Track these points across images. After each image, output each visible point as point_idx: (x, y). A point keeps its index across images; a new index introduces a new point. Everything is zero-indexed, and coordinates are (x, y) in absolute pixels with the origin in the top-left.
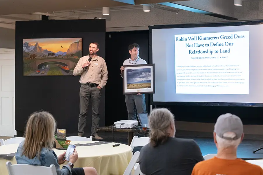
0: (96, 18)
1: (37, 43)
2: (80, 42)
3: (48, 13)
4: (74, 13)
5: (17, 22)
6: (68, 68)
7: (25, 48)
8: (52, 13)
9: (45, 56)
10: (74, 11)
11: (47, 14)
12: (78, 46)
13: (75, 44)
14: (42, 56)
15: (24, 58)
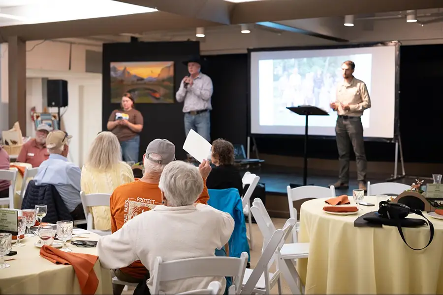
1: (125, 68)
2: (172, 66)
3: (137, 34)
4: (167, 34)
5: (104, 44)
6: (158, 95)
7: (112, 73)
8: (141, 33)
9: (134, 82)
12: (169, 70)
13: (166, 68)
14: (131, 81)
15: (111, 84)
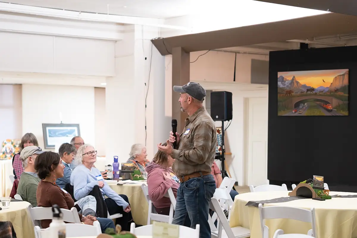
1: (294, 77)
2: (346, 74)
3: (307, 40)
4: (340, 38)
5: (271, 53)
6: (330, 106)
7: (279, 83)
8: (312, 40)
10: (339, 37)
11: (307, 42)
12: (343, 79)
13: (339, 76)
14: (300, 92)
15: (279, 95)
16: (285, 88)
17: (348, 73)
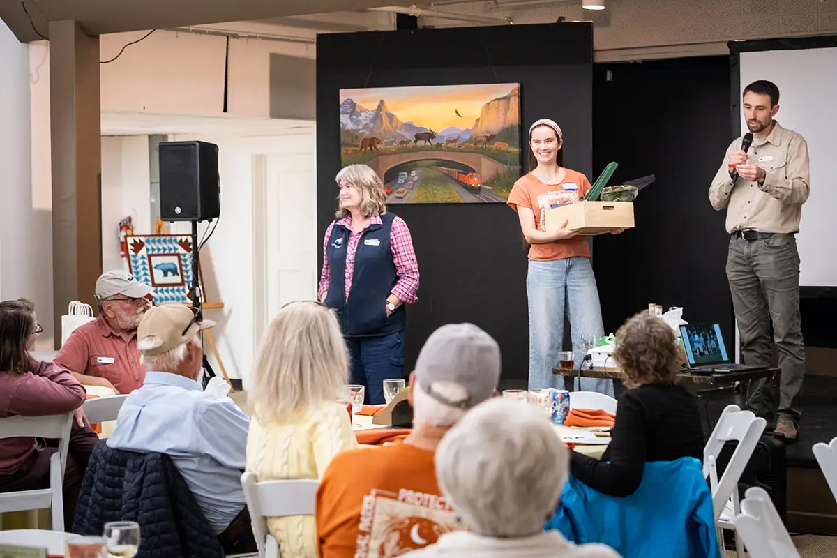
0: (561, 18)
1: (382, 102)
3: (414, 6)
6: (476, 179)
7: (344, 119)
9: (406, 142)
11: (413, 11)
12: (507, 108)
13: (497, 102)
14: (398, 141)
15: (343, 150)
16: (360, 132)
17: (517, 92)
